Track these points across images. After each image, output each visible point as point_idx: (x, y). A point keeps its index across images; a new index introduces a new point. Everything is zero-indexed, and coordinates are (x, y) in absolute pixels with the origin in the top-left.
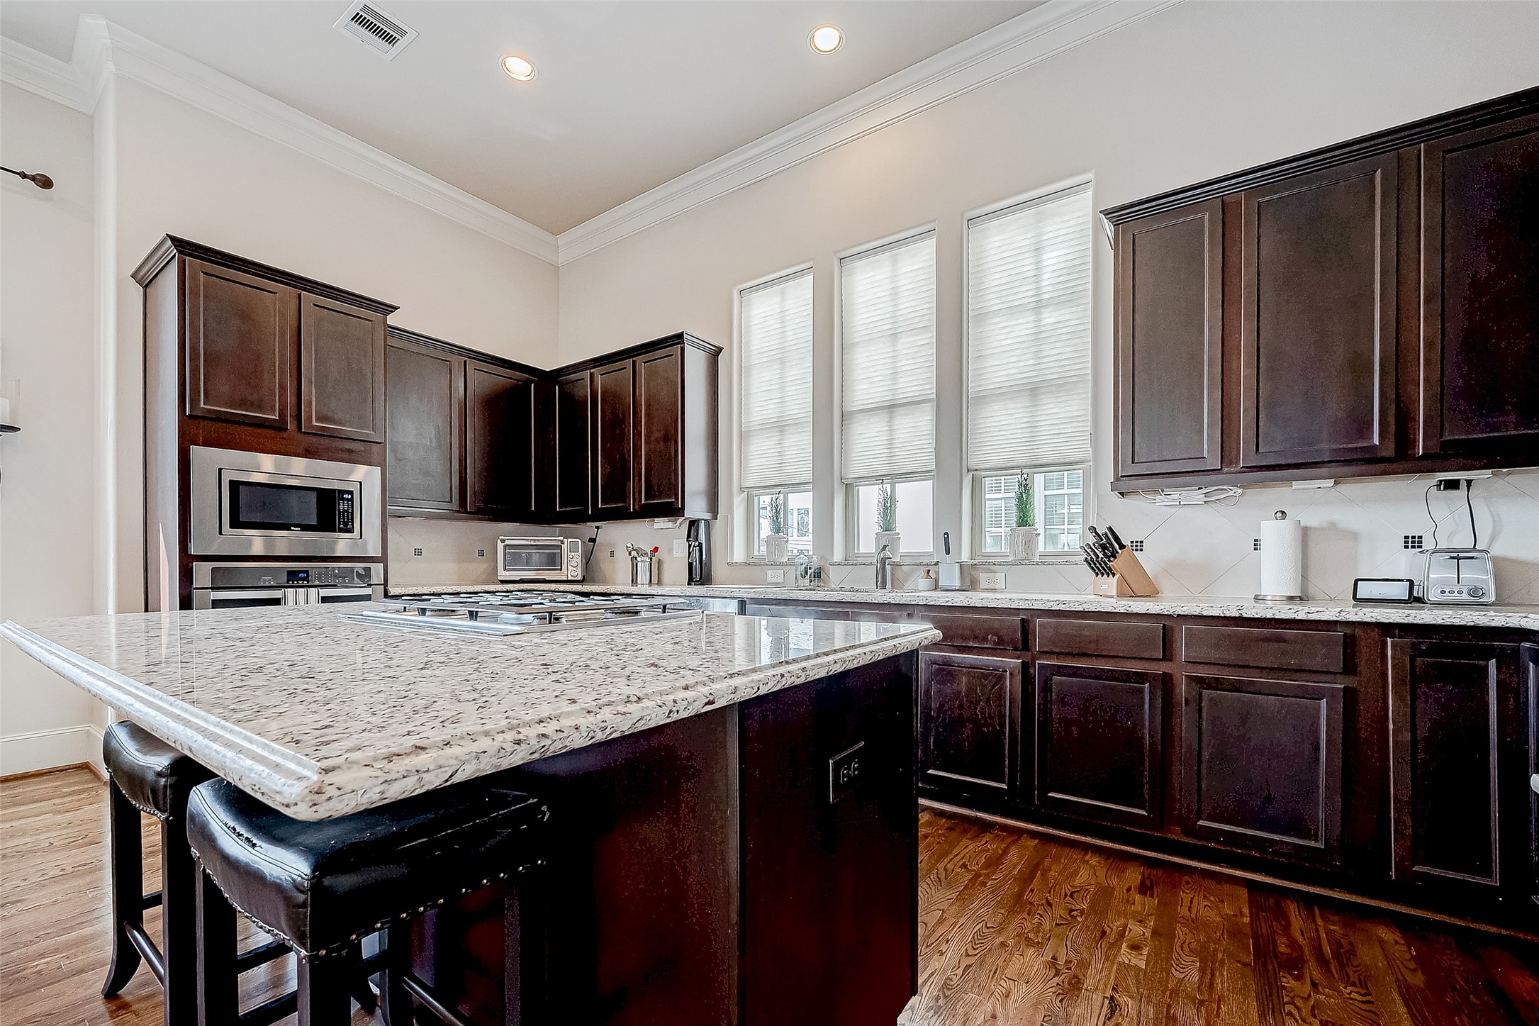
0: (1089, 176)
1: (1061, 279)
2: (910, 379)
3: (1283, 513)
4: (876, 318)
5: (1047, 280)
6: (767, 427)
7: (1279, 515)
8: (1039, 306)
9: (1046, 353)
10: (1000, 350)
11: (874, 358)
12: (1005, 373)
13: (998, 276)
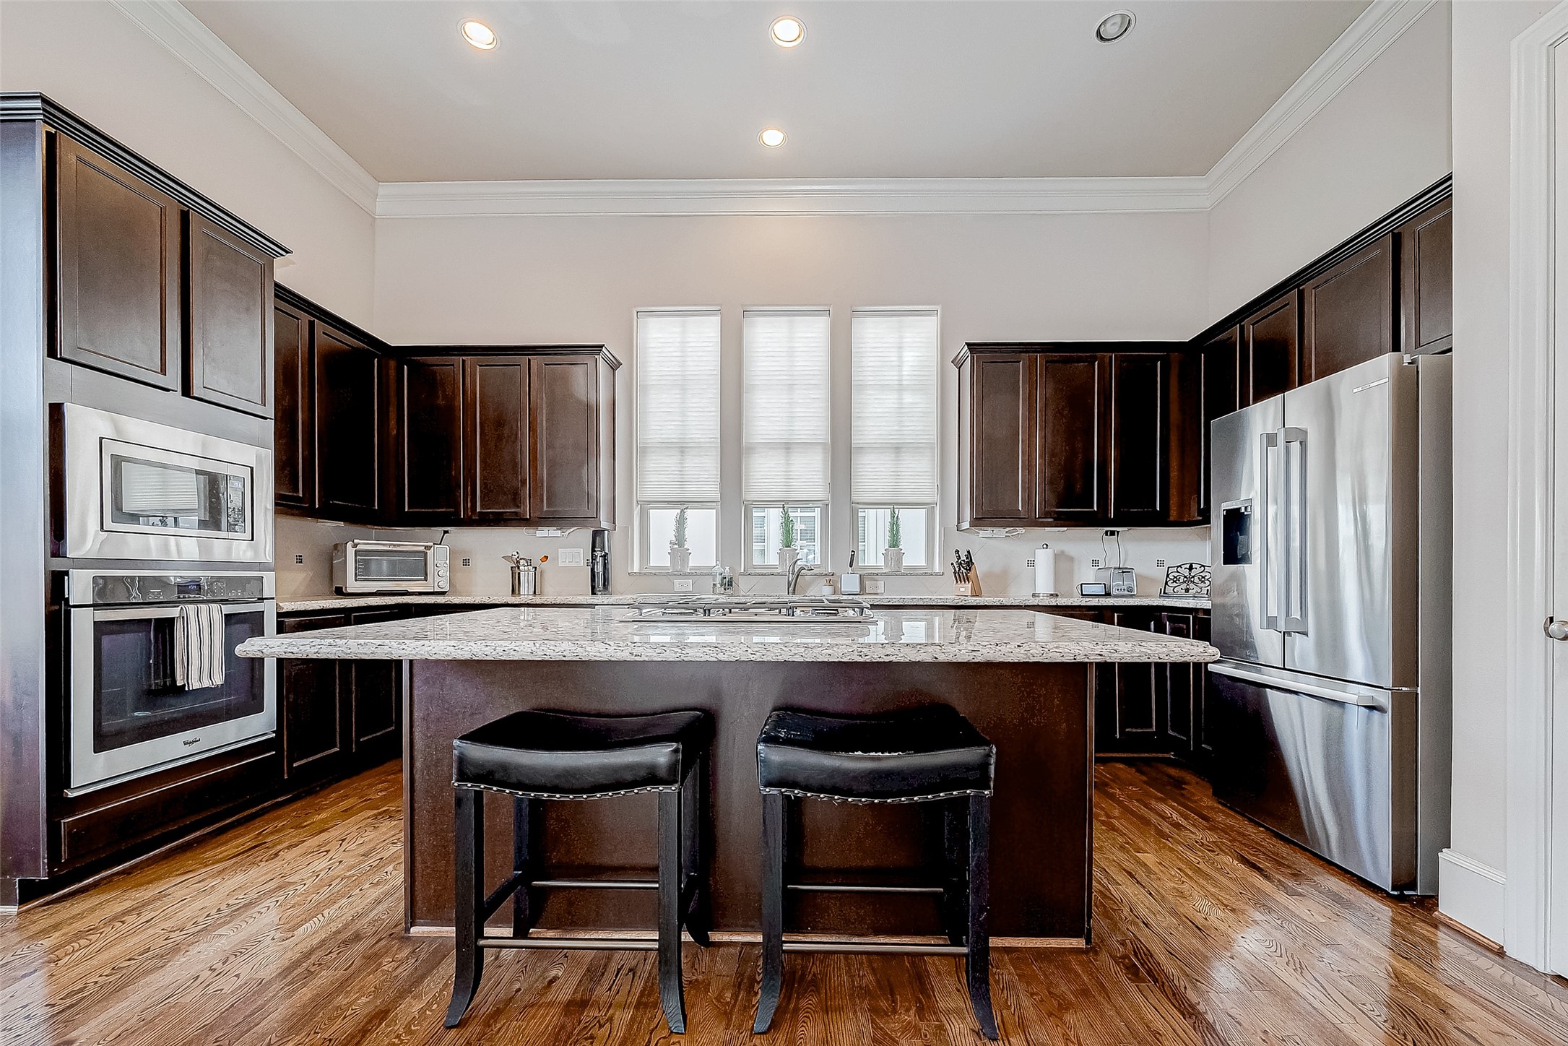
0: (939, 308)
1: (915, 373)
2: (804, 423)
3: (1047, 545)
4: (773, 369)
5: (906, 371)
6: (667, 446)
7: (1045, 546)
8: (901, 388)
9: (906, 424)
10: (875, 415)
11: (772, 401)
12: (878, 432)
13: (873, 359)
